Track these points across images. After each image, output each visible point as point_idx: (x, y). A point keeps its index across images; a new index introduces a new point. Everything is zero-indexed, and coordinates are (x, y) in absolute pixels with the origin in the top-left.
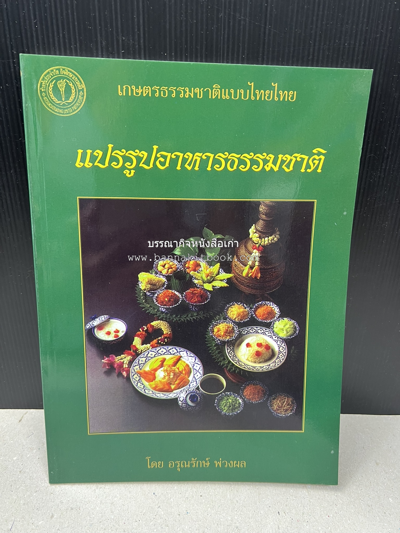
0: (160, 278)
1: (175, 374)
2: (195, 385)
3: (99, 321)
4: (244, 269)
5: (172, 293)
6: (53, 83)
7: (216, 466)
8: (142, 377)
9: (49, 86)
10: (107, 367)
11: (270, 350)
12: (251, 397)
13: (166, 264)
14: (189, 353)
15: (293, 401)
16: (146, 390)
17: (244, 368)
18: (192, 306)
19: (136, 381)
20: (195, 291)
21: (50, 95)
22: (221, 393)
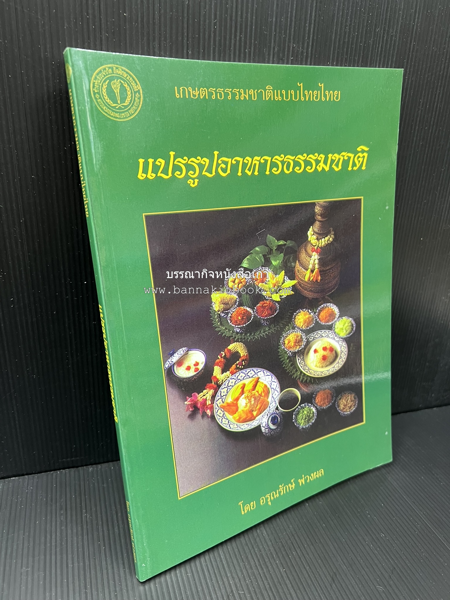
0: (231, 296)
1: (255, 399)
2: (274, 405)
3: (178, 356)
4: (306, 273)
5: (244, 310)
6: (107, 83)
7: (301, 485)
8: (226, 411)
9: (102, 86)
10: (191, 410)
11: (334, 352)
12: (322, 403)
13: (235, 279)
14: (265, 372)
15: (355, 397)
16: (230, 425)
17: (314, 375)
18: (264, 321)
19: (220, 417)
20: (264, 304)
21: (105, 97)
22: (297, 407)
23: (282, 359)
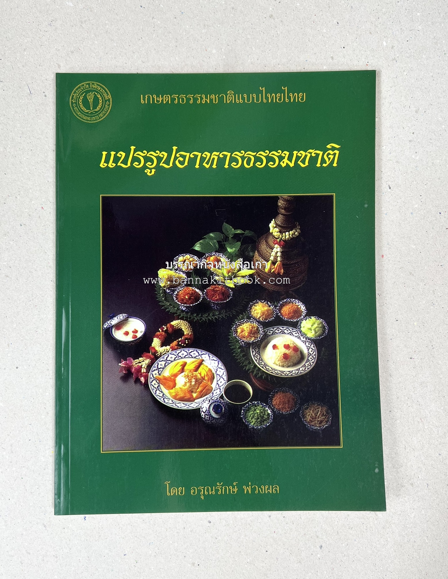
0: (180, 275)
1: (196, 380)
2: (219, 393)
3: (117, 320)
5: (193, 290)
6: (83, 95)
7: (245, 493)
8: (161, 384)
9: (80, 97)
10: (124, 372)
11: (299, 353)
12: (280, 406)
13: (186, 260)
14: (211, 356)
15: (328, 411)
16: (165, 399)
17: (272, 373)
18: (214, 304)
19: (154, 388)
20: (216, 288)
21: (80, 105)
22: (248, 403)
23: (232, 347)
